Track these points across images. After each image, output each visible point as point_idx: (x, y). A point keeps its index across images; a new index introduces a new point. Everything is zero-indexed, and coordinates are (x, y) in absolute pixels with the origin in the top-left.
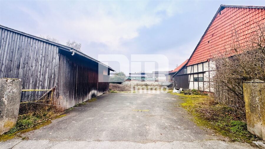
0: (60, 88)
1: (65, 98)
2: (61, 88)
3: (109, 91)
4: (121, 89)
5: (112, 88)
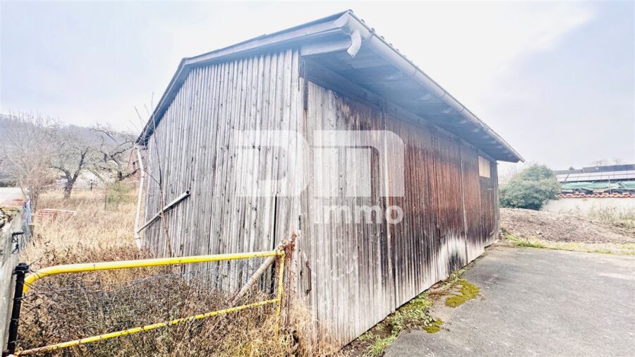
0: (317, 240)
1: (340, 285)
2: (321, 242)
3: (500, 238)
4: (554, 229)
5: (511, 227)
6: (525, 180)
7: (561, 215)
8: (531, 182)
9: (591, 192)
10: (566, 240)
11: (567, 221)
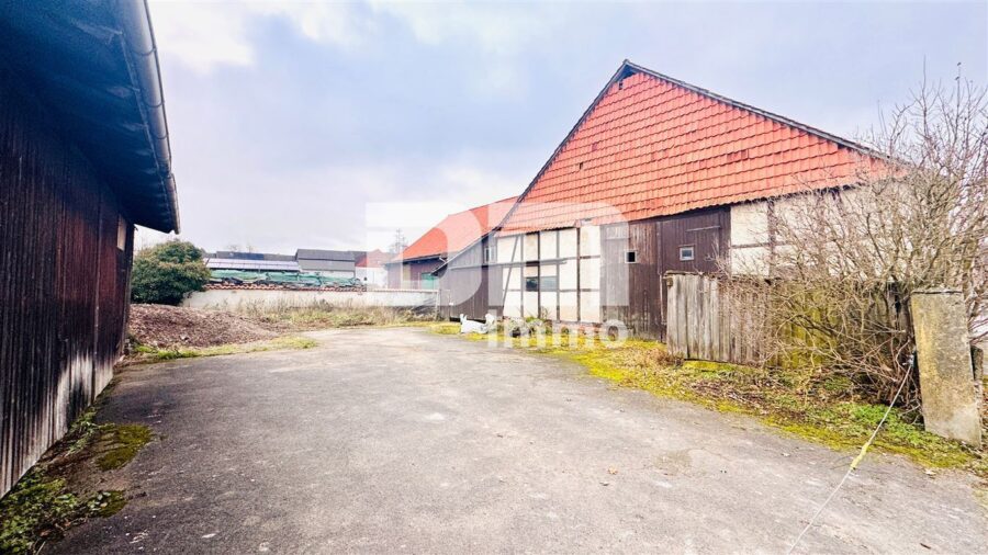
3: (127, 352)
4: (204, 331)
5: (143, 333)
6: (163, 260)
7: (211, 312)
8: (172, 265)
9: (239, 283)
10: (218, 343)
11: (219, 319)
